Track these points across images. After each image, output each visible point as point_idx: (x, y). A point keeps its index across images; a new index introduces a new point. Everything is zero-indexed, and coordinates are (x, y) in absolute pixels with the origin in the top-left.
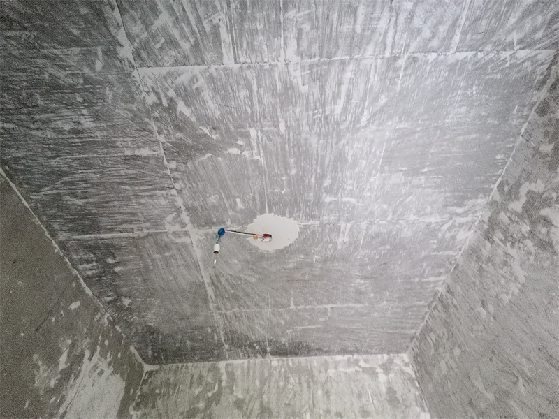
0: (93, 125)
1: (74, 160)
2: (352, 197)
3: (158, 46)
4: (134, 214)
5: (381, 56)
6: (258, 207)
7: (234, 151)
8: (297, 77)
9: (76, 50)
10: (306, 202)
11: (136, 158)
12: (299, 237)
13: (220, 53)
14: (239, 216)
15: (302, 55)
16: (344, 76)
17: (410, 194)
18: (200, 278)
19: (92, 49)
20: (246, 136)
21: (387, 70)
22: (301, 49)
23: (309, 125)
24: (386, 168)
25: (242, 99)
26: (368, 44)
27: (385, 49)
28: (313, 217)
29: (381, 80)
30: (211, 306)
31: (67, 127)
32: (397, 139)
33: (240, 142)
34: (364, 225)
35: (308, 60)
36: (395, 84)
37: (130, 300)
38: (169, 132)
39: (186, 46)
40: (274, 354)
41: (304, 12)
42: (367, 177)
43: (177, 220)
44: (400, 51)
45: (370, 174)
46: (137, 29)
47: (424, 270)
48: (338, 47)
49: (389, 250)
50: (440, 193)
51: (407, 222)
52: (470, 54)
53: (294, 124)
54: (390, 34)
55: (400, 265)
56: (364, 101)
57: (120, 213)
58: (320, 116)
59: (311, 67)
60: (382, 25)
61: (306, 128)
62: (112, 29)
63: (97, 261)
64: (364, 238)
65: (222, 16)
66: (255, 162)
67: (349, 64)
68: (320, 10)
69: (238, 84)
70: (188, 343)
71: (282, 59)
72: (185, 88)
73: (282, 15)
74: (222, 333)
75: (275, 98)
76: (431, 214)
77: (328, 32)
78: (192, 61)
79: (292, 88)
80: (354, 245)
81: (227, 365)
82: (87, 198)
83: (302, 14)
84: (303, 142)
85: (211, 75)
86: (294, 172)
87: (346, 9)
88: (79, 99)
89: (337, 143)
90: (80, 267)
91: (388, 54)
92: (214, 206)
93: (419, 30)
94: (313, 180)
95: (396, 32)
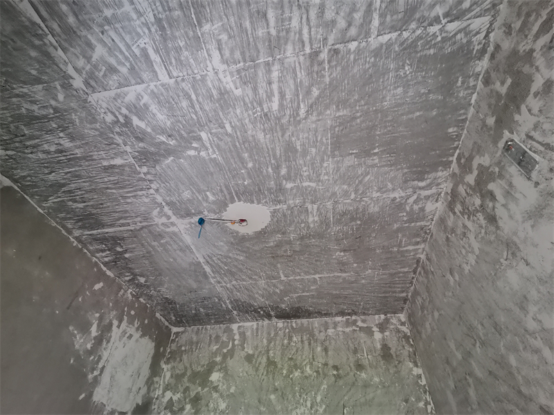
0: (72, 145)
1: (67, 173)
2: (310, 181)
3: (102, 73)
4: (126, 211)
5: (302, 53)
6: (228, 197)
7: (192, 153)
8: (229, 82)
9: (40, 87)
10: (269, 190)
11: (113, 167)
12: (272, 219)
13: (154, 72)
14: (214, 207)
15: (227, 62)
16: (272, 76)
17: (368, 173)
18: (196, 258)
19: (52, 85)
20: (199, 139)
21: (312, 65)
22: (225, 58)
23: (252, 124)
24: (337, 153)
25: (186, 108)
26: (286, 44)
27: (304, 46)
28: (280, 202)
29: (308, 74)
30: (212, 281)
31: (53, 149)
32: (339, 126)
33: (194, 145)
34: (329, 205)
35: (234, 66)
36: (323, 76)
37: (144, 279)
38: (133, 143)
39: (124, 70)
40: (278, 317)
41: (218, 25)
42: (320, 163)
43: (162, 214)
44: (319, 45)
45: (322, 160)
46: (81, 63)
47: (401, 241)
48: (259, 52)
49: (360, 225)
50: (398, 170)
51: (372, 199)
52: (394, 35)
53: (238, 124)
54: (305, 31)
55: (375, 237)
56: (298, 95)
57: (114, 212)
58: (259, 114)
59: (238, 71)
60: (295, 23)
61: (250, 126)
62: (61, 66)
63: (109, 250)
64: (333, 217)
65: (147, 40)
66: (214, 160)
67: (273, 64)
68: (232, 19)
69: (179, 96)
70: (202, 310)
71: (210, 68)
72: (134, 105)
73: (198, 31)
74: (227, 302)
75: (214, 103)
76: (394, 190)
77: (245, 39)
78: (133, 82)
79: (227, 92)
80: (325, 222)
81: (239, 327)
82: (85, 202)
83: (216, 26)
84: (251, 138)
85: (152, 91)
86: (250, 165)
87: (256, 15)
88: (54, 126)
89: (283, 136)
90: (98, 255)
91: (308, 50)
92: (188, 200)
93: (334, 22)
94: (270, 170)
95: (310, 29)
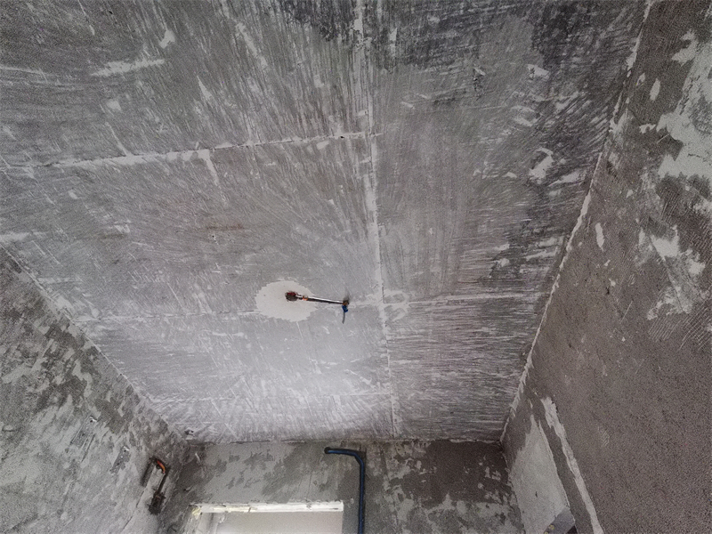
6: (307, 326)
28: (247, 319)
63: (523, 261)
64: (174, 297)
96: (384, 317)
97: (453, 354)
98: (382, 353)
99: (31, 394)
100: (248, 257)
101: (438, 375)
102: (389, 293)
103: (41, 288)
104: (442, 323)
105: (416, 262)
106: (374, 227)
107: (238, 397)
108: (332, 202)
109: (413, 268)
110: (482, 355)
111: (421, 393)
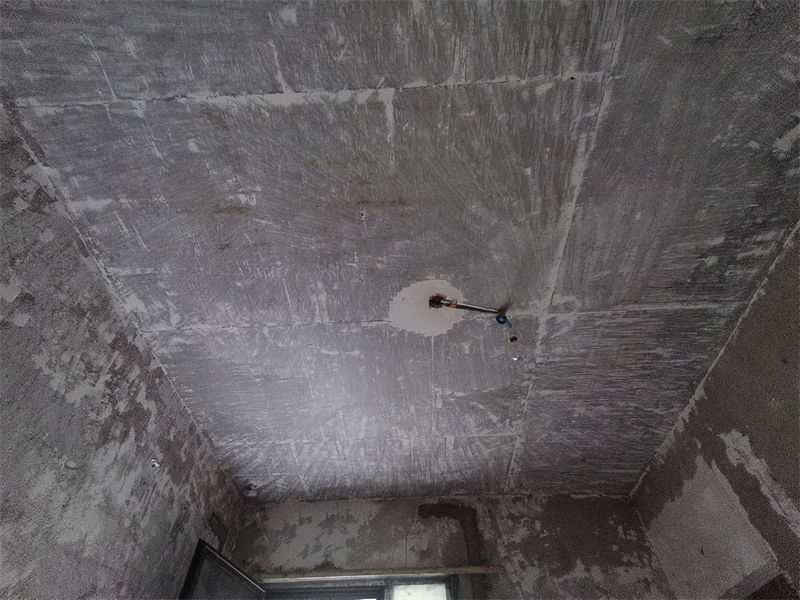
2: (328, 355)
6: (443, 345)
9: (553, 441)
14: (470, 333)
28: (371, 332)
43: (556, 328)
62: (522, 447)
96: (542, 331)
97: (609, 382)
98: (524, 380)
99: (93, 422)
100: (398, 245)
101: (582, 410)
102: (559, 299)
103: (110, 282)
104: (610, 341)
105: (606, 258)
106: (569, 208)
107: (327, 439)
108: (529, 171)
109: (600, 266)
110: (643, 385)
111: (554, 434)
